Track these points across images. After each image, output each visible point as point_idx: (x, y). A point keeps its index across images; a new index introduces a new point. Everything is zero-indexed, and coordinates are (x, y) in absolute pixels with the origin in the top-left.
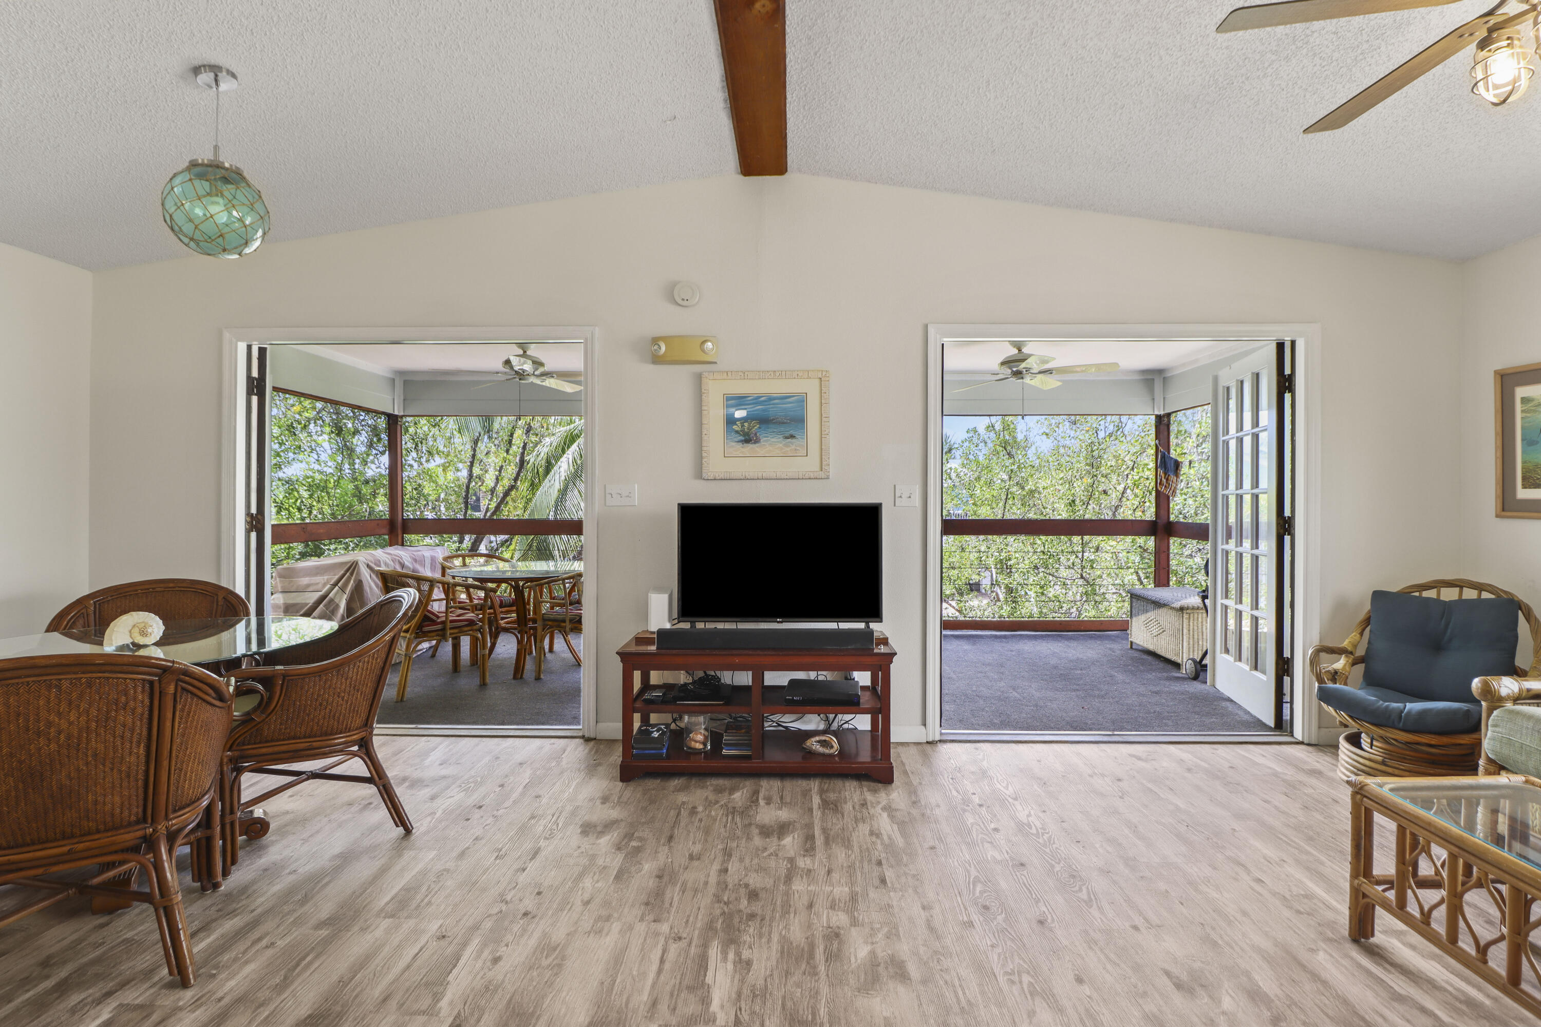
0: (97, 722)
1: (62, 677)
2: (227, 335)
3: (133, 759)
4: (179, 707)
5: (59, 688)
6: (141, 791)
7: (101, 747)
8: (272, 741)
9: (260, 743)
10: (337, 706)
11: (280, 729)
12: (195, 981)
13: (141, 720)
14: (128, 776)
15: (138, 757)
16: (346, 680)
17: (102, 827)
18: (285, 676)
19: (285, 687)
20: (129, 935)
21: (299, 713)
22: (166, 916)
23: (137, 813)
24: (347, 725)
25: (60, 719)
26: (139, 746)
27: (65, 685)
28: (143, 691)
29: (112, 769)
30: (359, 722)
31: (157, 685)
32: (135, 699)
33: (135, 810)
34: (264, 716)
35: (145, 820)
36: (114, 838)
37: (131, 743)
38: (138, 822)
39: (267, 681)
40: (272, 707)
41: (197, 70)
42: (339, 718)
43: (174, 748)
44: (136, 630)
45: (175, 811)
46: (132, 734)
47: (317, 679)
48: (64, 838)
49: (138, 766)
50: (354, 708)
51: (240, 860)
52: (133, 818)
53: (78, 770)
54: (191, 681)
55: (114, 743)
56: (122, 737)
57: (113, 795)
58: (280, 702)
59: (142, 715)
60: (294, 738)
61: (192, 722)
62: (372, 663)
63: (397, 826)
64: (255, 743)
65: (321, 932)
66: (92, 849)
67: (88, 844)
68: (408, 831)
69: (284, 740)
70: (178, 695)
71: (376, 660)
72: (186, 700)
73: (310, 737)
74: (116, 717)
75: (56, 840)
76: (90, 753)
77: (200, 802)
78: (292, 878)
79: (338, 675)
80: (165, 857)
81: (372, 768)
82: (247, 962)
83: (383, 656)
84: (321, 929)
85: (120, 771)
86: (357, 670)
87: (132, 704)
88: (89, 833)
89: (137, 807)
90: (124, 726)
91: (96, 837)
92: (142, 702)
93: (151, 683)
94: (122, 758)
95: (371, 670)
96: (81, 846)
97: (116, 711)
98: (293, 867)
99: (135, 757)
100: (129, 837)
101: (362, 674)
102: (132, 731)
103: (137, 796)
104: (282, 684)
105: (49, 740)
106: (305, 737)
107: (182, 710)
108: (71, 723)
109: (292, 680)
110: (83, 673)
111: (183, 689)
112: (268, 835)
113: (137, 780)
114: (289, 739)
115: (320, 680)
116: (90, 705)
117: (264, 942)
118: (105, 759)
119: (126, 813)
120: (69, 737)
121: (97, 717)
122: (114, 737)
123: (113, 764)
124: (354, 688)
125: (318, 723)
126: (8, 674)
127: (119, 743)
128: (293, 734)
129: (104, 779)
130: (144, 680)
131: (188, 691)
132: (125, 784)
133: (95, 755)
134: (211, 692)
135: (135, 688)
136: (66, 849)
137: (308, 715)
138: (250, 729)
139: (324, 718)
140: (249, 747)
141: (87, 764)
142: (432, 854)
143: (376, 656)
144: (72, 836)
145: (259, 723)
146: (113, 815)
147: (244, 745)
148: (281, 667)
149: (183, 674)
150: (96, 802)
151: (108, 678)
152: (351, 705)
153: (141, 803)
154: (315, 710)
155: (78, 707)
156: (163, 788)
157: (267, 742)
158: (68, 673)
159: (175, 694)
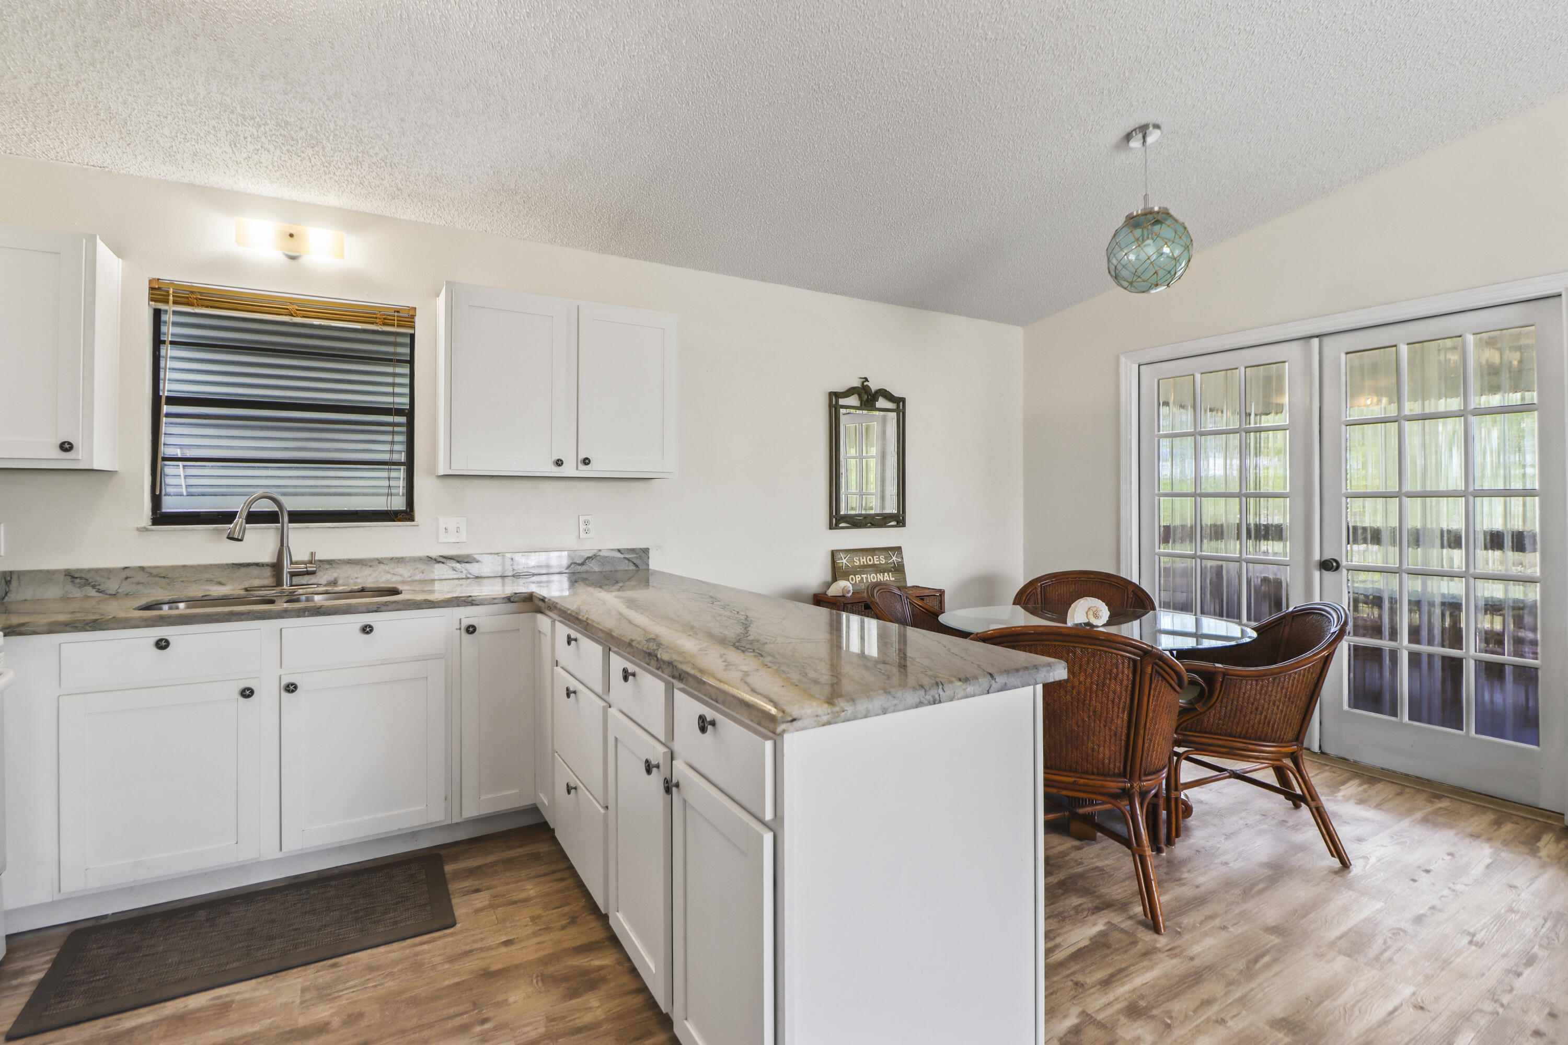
0: (1097, 685)
1: (1077, 645)
2: (1123, 359)
3: (1119, 722)
4: (1153, 686)
5: (1074, 653)
6: (1123, 750)
7: (1099, 706)
8: (1210, 733)
9: (1200, 732)
10: (1272, 713)
11: (1218, 724)
12: (1165, 931)
13: (1126, 691)
14: (1115, 735)
15: (1123, 721)
16: (1282, 689)
17: (1095, 770)
18: (1225, 674)
19: (1224, 685)
20: (1100, 864)
21: (1236, 712)
22: (1141, 863)
23: (1120, 767)
24: (1280, 735)
25: (1074, 677)
26: (1123, 712)
27: (1079, 651)
28: (1129, 667)
29: (1105, 726)
30: (1290, 735)
31: (1139, 664)
32: (1123, 672)
33: (1118, 764)
34: (1205, 708)
35: (1125, 776)
36: (1104, 782)
37: (1119, 708)
38: (1119, 775)
39: (1209, 677)
40: (1213, 701)
41: (1128, 137)
42: (1273, 726)
43: (1149, 719)
44: (1091, 613)
45: (1146, 775)
46: (1120, 701)
47: (1254, 683)
48: (1070, 771)
49: (1122, 729)
50: (1288, 720)
51: (1182, 835)
52: (1117, 771)
53: (1083, 721)
54: (1164, 666)
55: (1107, 705)
56: (1113, 702)
57: (1104, 747)
58: (1220, 698)
59: (1127, 687)
60: (1230, 735)
61: (1161, 702)
62: (1307, 677)
63: (1333, 856)
64: (1196, 732)
65: (1273, 937)
66: (1089, 786)
67: (1086, 781)
68: (1345, 865)
69: (1220, 735)
70: (1153, 676)
71: (1312, 675)
72: (1158, 681)
73: (1244, 738)
74: (1109, 685)
75: (1066, 771)
76: (1091, 708)
77: (1160, 774)
78: (1224, 869)
79: (1274, 683)
80: (1139, 812)
81: (1303, 786)
82: (1206, 934)
83: (1318, 671)
84: (1271, 934)
85: (1110, 730)
86: (1293, 681)
87: (1120, 675)
88: (1087, 773)
89: (1120, 762)
90: (1115, 693)
91: (1092, 777)
92: (1128, 676)
93: (1135, 661)
94: (1112, 719)
95: (1306, 683)
96: (1082, 781)
97: (1110, 680)
98: (1224, 858)
99: (1121, 720)
100: (1114, 785)
101: (1297, 686)
102: (1120, 699)
103: (1120, 753)
104: (1222, 682)
105: (1066, 692)
106: (1240, 737)
107: (1155, 690)
108: (1080, 683)
109: (1231, 679)
110: (1090, 644)
111: (1157, 672)
112: (1190, 818)
113: (1121, 741)
114: (1225, 735)
115: (1257, 685)
116: (1093, 670)
117: (1217, 922)
118: (1100, 717)
119: (1112, 766)
120: (1079, 693)
121: (1097, 681)
122: (1108, 700)
123: (1106, 722)
124: (1289, 699)
125: (1253, 727)
126: (1044, 637)
127: (1110, 706)
128: (1229, 731)
129: (1099, 732)
130: (1130, 658)
131: (1160, 674)
132: (1113, 740)
133: (1095, 712)
134: (1175, 677)
135: (1123, 663)
136: (1071, 780)
137: (1245, 717)
138: (1192, 718)
139: (1260, 723)
140: (1192, 734)
141: (1089, 717)
142: (1379, 905)
143: (1311, 670)
144: (1076, 771)
145: (1201, 714)
146: (1103, 763)
147: (1186, 731)
148: (1220, 665)
149: (1159, 660)
150: (1093, 750)
151: (1106, 652)
152: (1285, 715)
153: (1123, 760)
154: (1251, 713)
155: (1086, 670)
156: (1139, 754)
157: (1206, 733)
158: (1080, 643)
159: (1151, 675)
